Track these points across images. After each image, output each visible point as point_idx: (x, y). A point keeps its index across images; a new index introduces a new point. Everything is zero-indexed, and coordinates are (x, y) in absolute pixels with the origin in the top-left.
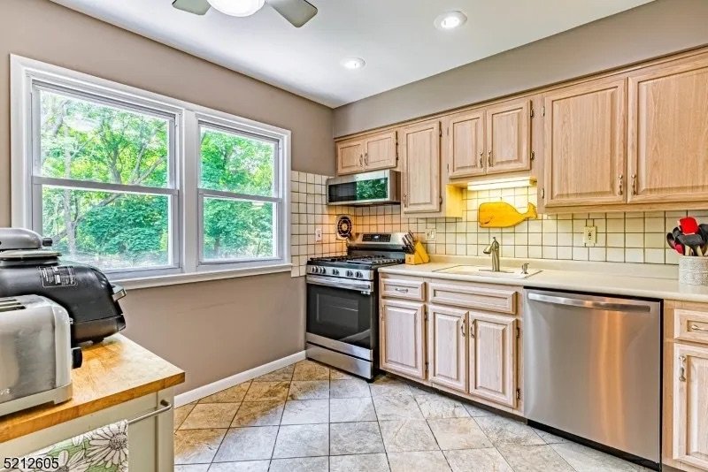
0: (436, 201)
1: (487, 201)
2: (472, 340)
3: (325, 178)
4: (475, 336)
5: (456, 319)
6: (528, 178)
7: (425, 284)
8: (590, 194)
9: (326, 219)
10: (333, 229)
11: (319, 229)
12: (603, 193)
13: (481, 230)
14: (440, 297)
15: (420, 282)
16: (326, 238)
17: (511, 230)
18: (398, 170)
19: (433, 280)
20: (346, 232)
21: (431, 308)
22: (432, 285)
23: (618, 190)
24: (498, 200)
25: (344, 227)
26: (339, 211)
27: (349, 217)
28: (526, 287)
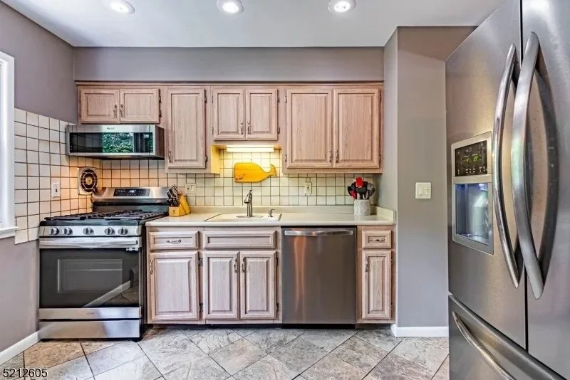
0: (202, 158)
1: (240, 161)
2: (242, 275)
3: (64, 124)
4: (245, 271)
5: (228, 260)
6: (273, 146)
7: (199, 233)
8: (315, 160)
9: (66, 171)
10: (75, 183)
11: (56, 182)
12: (321, 161)
13: (235, 185)
14: (214, 243)
15: (194, 232)
16: (65, 194)
17: (259, 185)
18: (161, 126)
19: (206, 229)
20: (91, 186)
21: (205, 254)
22: (205, 234)
23: (329, 159)
24: (249, 161)
25: (89, 181)
26: (82, 164)
27: (93, 169)
28: (282, 227)
